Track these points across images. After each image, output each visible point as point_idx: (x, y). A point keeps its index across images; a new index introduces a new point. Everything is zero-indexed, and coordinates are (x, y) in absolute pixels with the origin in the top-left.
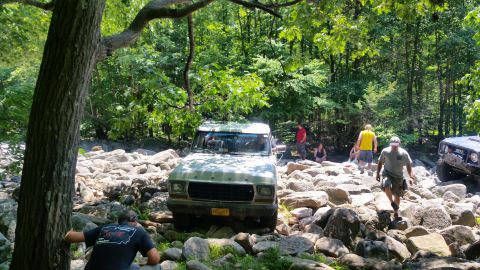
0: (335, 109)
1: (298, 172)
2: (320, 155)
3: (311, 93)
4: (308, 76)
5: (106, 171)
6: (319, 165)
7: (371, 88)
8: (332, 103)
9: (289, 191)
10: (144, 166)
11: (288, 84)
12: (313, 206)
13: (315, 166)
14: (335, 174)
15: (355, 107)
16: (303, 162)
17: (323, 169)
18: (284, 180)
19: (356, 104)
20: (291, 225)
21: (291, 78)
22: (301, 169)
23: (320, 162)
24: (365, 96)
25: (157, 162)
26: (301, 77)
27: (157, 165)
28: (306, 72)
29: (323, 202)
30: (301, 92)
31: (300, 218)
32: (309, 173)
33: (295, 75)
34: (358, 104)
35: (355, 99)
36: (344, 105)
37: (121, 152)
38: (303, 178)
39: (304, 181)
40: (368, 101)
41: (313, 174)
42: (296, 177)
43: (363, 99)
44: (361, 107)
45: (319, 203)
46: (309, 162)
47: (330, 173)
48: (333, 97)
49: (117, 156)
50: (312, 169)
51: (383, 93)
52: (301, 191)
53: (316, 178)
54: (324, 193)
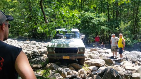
0: (109, 30)
1: (94, 51)
2: (103, 46)
3: (100, 24)
4: (100, 18)
5: (26, 48)
6: (102, 49)
7: (122, 23)
8: (108, 28)
9: (89, 59)
10: (40, 47)
11: (92, 21)
12: (98, 66)
13: (101, 50)
14: (108, 53)
15: (116, 30)
16: (96, 48)
17: (104, 51)
18: (88, 54)
19: (116, 29)
20: (88, 74)
21: (93, 19)
22: (95, 50)
23: (103, 49)
24: (120, 26)
25: (45, 45)
26: (97, 19)
27: (45, 47)
28: (99, 17)
29: (102, 64)
30: (96, 24)
31: (92, 71)
32: (98, 52)
33: (95, 18)
34: (117, 29)
35: (116, 27)
36: (112, 29)
37: (34, 42)
38: (95, 54)
39: (96, 55)
40: (121, 28)
41: (100, 53)
42: (93, 53)
43: (119, 27)
44: (118, 30)
45: (101, 64)
46: (99, 48)
47: (106, 53)
48: (108, 26)
49: (32, 43)
50: (99, 51)
51: (126, 25)
52: (94, 59)
53: (101, 54)
54: (103, 61)
